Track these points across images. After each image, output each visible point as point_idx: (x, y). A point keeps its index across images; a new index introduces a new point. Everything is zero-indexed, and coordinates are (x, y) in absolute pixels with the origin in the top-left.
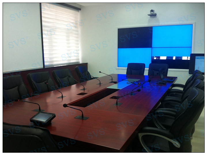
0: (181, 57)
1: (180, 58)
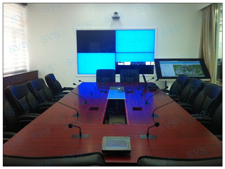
0: (145, 63)
1: (143, 64)
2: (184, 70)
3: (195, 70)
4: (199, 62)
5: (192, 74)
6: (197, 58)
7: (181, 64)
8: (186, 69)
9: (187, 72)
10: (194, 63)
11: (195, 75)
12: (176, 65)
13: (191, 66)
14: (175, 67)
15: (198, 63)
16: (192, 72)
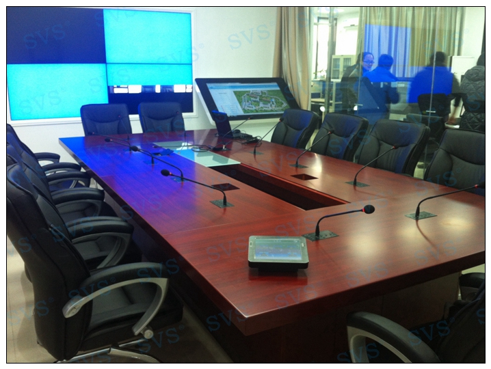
1: (170, 89)
2: (255, 101)
3: (273, 100)
4: (276, 84)
5: (270, 108)
6: (271, 76)
7: (248, 89)
8: (258, 99)
9: (261, 105)
10: (269, 86)
11: (276, 111)
12: (240, 92)
13: (265, 93)
14: (238, 95)
15: (275, 87)
16: (269, 104)
